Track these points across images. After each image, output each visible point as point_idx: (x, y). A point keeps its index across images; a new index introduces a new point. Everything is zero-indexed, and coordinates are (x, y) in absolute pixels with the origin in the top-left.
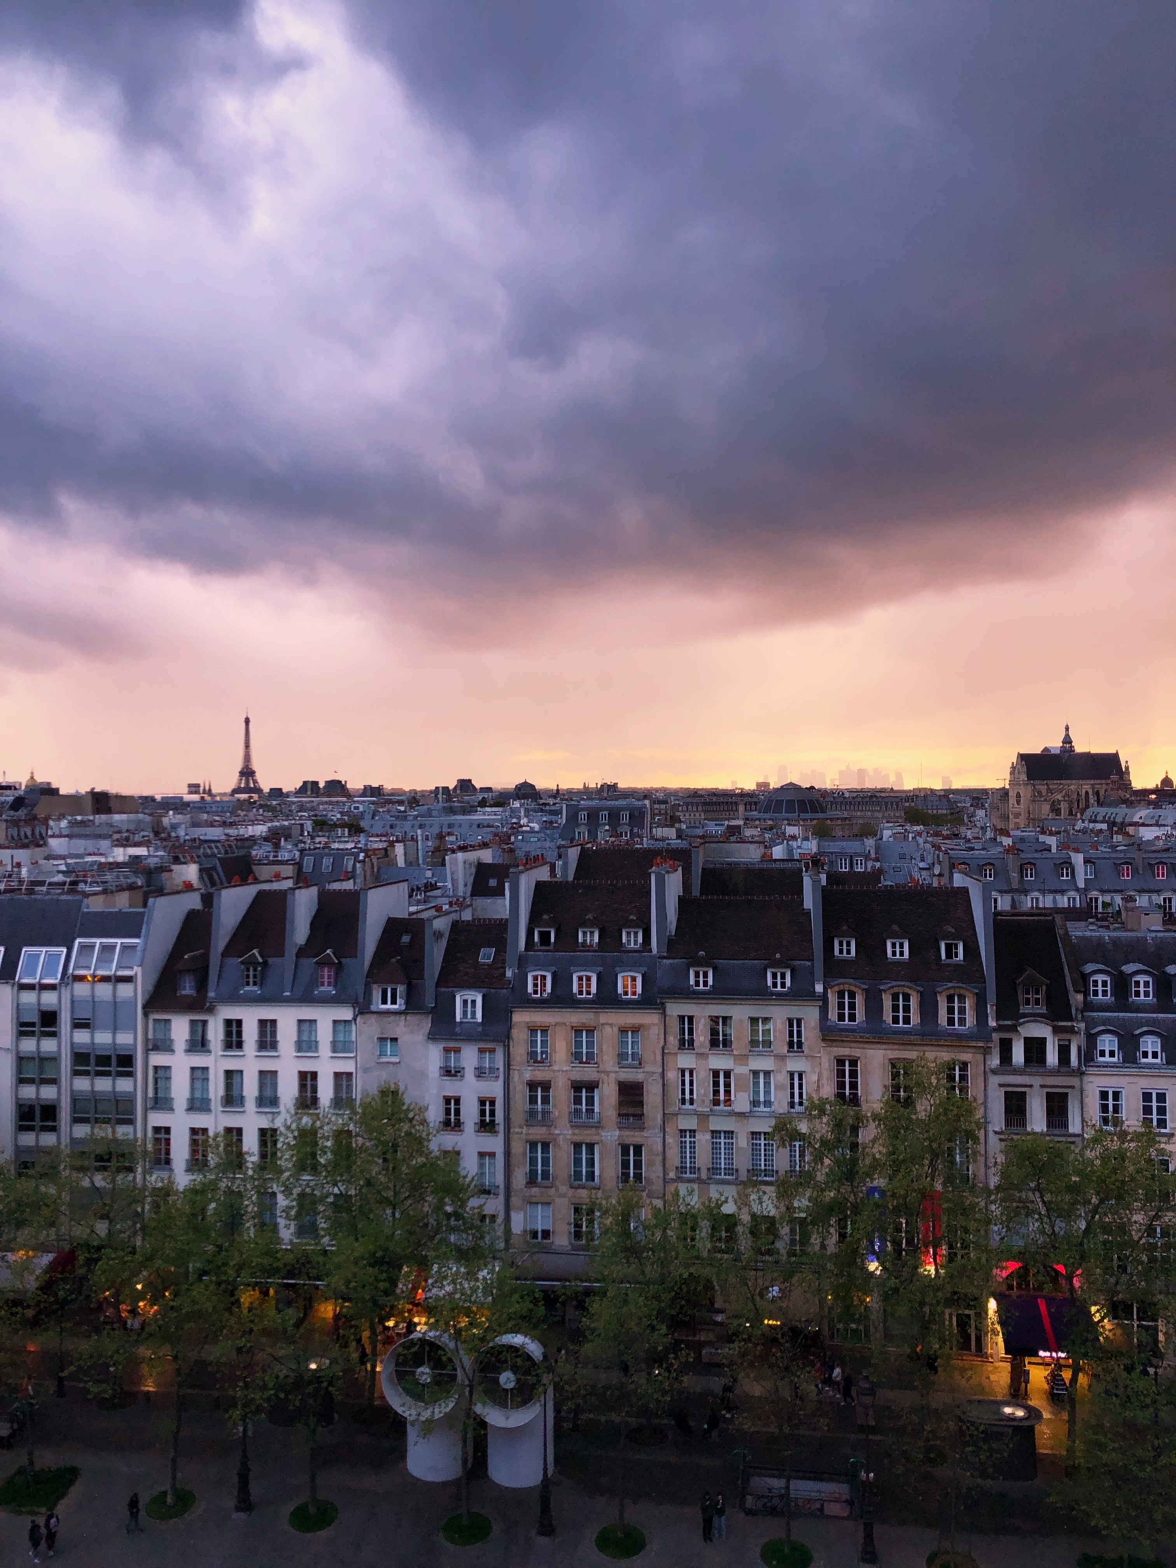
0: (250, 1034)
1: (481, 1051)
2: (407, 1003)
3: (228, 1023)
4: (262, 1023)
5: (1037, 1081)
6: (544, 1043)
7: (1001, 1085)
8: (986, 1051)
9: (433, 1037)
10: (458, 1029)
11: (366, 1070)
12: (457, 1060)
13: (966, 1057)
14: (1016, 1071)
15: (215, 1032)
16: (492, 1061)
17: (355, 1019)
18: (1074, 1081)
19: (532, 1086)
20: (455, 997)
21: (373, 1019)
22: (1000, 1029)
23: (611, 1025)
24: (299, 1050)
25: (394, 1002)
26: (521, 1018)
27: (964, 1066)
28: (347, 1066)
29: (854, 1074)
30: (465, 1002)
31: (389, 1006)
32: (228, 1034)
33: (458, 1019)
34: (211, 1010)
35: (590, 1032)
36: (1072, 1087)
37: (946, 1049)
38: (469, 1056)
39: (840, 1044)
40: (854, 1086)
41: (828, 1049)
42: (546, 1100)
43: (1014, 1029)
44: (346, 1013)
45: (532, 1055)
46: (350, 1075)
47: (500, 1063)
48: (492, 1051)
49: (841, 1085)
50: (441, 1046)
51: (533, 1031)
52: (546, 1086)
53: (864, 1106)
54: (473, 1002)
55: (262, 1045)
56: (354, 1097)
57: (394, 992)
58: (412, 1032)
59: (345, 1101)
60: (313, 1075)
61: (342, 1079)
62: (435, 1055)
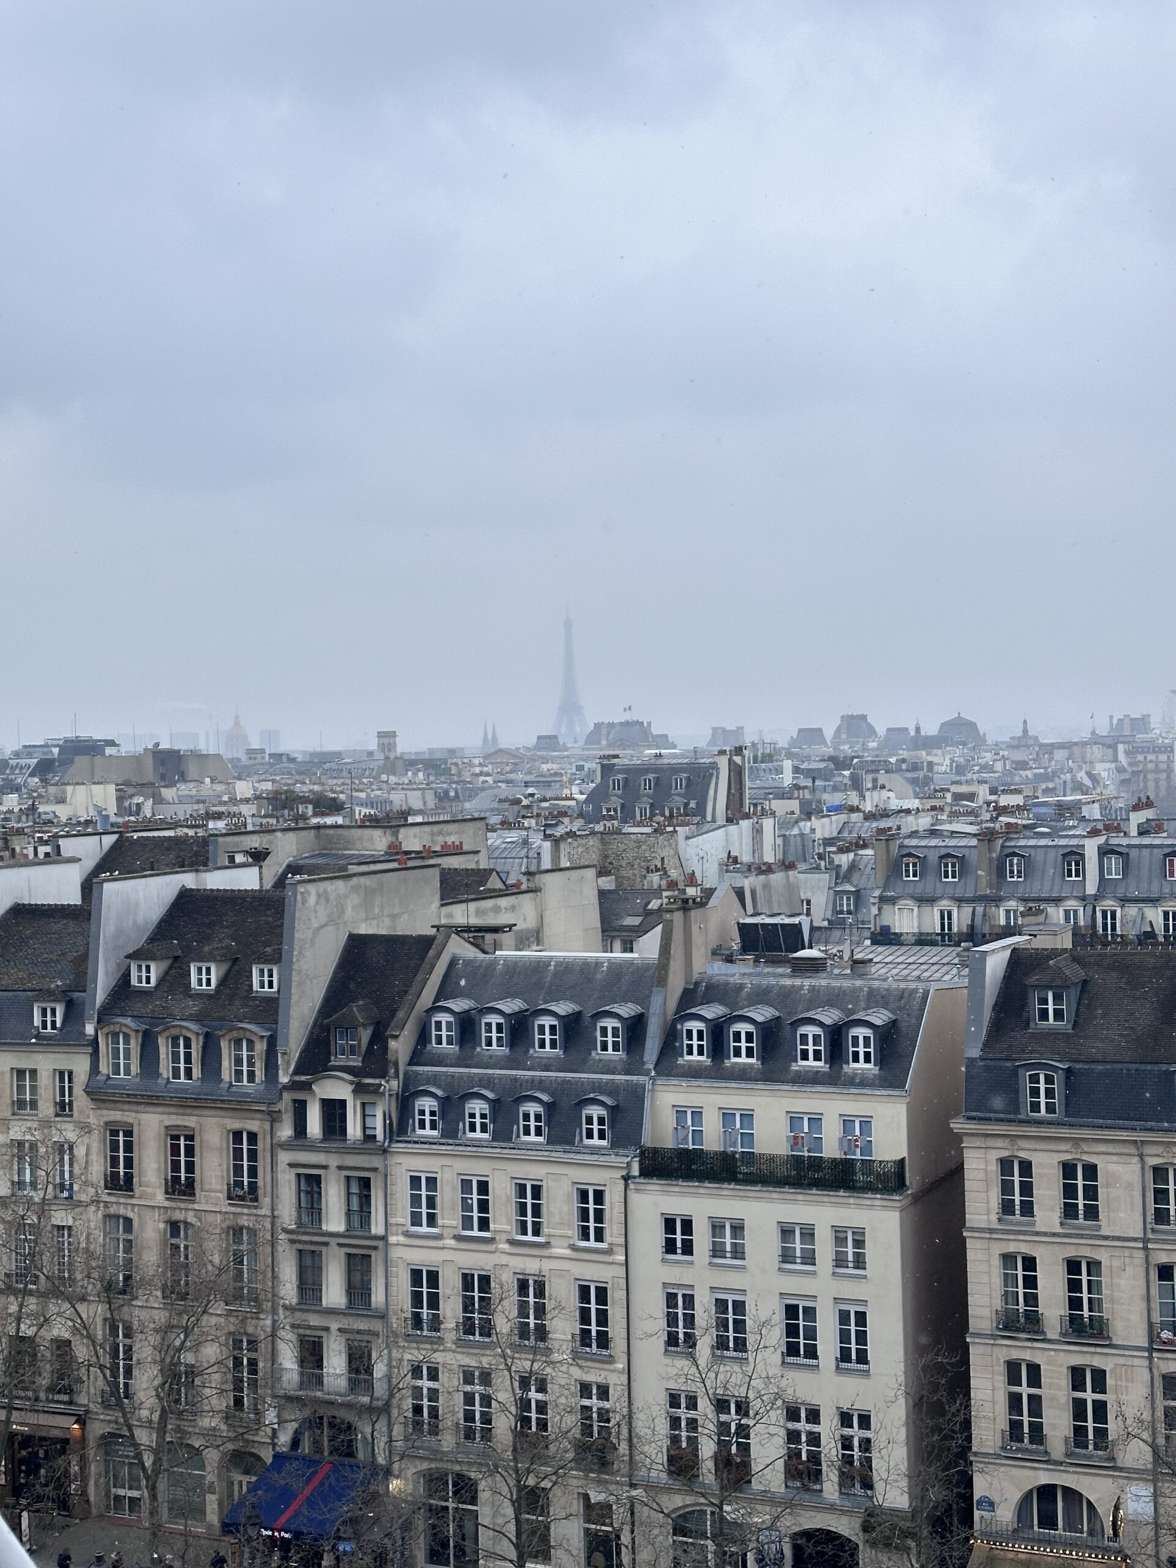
5: (333, 1161)
7: (291, 1165)
8: (274, 1118)
13: (254, 1125)
14: (312, 1148)
18: (376, 1161)
22: (294, 1086)
27: (253, 1137)
29: (129, 1147)
36: (375, 1170)
37: (230, 1113)
39: (112, 1105)
40: (129, 1163)
41: (99, 1112)
43: (307, 1087)
49: (114, 1162)
53: (137, 1190)
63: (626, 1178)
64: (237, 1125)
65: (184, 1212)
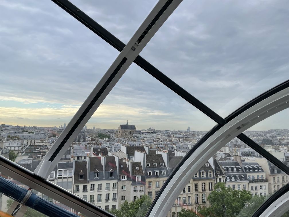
0: (96, 187)
1: (140, 187)
2: (127, 179)
3: (91, 185)
4: (99, 184)
6: (151, 184)
8: (214, 181)
9: (132, 185)
10: (137, 183)
11: (119, 192)
12: (136, 189)
13: (212, 182)
15: (89, 187)
17: (117, 183)
18: (225, 184)
19: (149, 192)
20: (136, 177)
21: (121, 182)
22: (216, 177)
23: (162, 180)
24: (106, 190)
25: (125, 179)
26: (147, 180)
27: (211, 183)
28: (115, 192)
29: (197, 186)
30: (138, 178)
31: (124, 180)
32: (91, 187)
33: (137, 181)
34: (89, 183)
35: (158, 182)
38: (138, 188)
40: (197, 188)
41: (194, 182)
42: (151, 195)
43: (218, 177)
44: (115, 181)
45: (149, 187)
46: (116, 193)
47: (144, 189)
48: (142, 187)
49: (195, 188)
50: (134, 186)
51: (149, 182)
52: (151, 192)
53: (199, 191)
54: (139, 178)
55: (98, 189)
56: (117, 198)
57: (125, 177)
58: (128, 184)
59: (114, 199)
60: (109, 194)
61: (114, 194)
62: (132, 188)
63: (248, 183)
64: (210, 182)
65: (204, 193)
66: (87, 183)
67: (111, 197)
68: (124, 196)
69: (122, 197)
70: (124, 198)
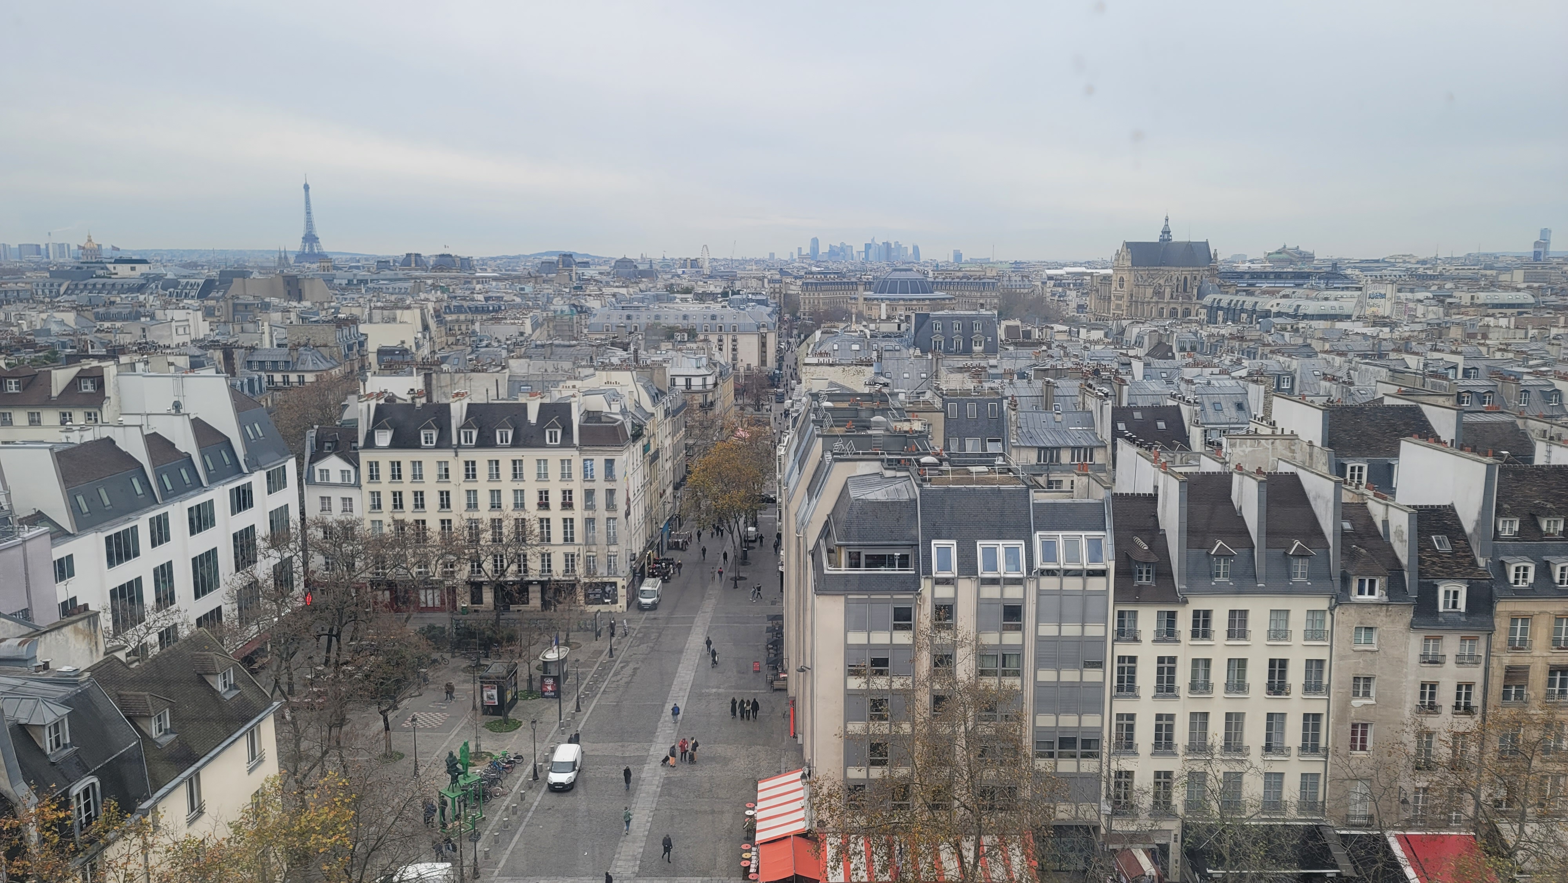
0: (1219, 624)
1: (1463, 639)
2: (1389, 595)
3: (1196, 613)
4: (1232, 613)
6: (1524, 630)
9: (1413, 626)
10: (1440, 619)
11: (1342, 658)
12: (1435, 648)
15: (1184, 623)
16: (1472, 648)
17: (1331, 610)
19: (1510, 672)
20: (1436, 587)
21: (1352, 610)
24: (1269, 639)
25: (1371, 592)
26: (1505, 607)
28: (1320, 654)
30: (1447, 593)
31: (1366, 597)
32: (1195, 623)
33: (1441, 609)
34: (1186, 602)
38: (1451, 645)
44: (1321, 604)
45: (1511, 642)
46: (1323, 662)
47: (1480, 650)
48: (1474, 640)
50: (1422, 636)
51: (1514, 620)
54: (1456, 593)
55: (1230, 635)
56: (1325, 681)
57: (1372, 583)
58: (1393, 622)
59: (1313, 686)
60: (1283, 663)
61: (1314, 667)
62: (1415, 644)
66: (1176, 602)
67: (1296, 676)
68: (1368, 679)
69: (1356, 679)
70: (1367, 686)
